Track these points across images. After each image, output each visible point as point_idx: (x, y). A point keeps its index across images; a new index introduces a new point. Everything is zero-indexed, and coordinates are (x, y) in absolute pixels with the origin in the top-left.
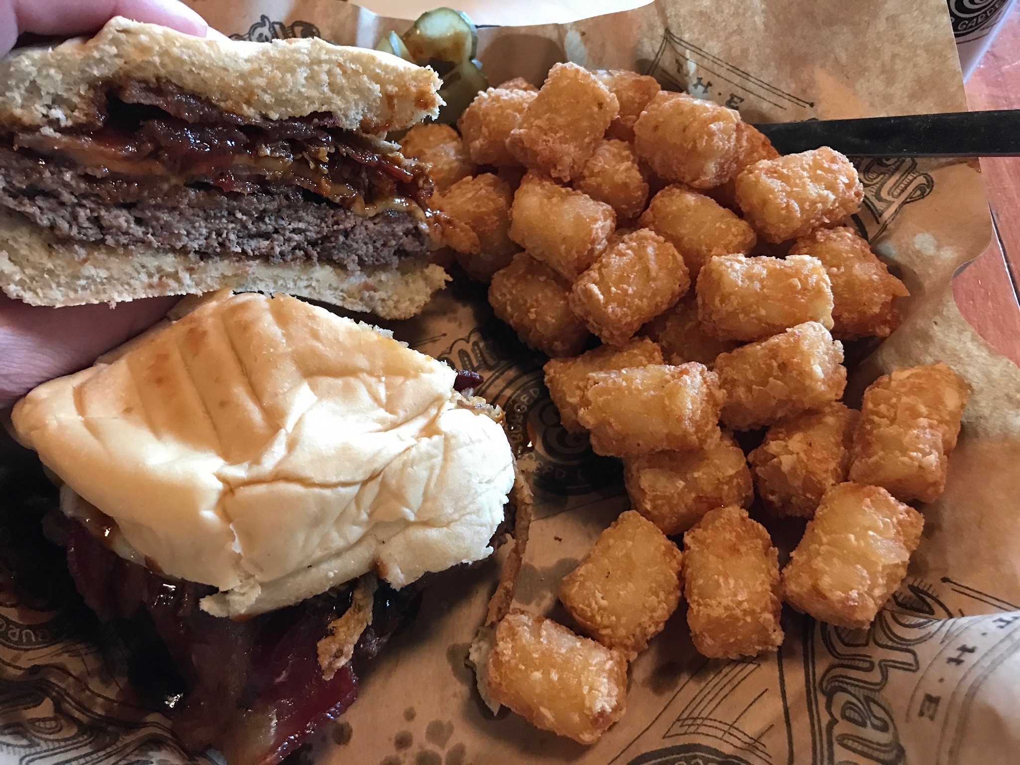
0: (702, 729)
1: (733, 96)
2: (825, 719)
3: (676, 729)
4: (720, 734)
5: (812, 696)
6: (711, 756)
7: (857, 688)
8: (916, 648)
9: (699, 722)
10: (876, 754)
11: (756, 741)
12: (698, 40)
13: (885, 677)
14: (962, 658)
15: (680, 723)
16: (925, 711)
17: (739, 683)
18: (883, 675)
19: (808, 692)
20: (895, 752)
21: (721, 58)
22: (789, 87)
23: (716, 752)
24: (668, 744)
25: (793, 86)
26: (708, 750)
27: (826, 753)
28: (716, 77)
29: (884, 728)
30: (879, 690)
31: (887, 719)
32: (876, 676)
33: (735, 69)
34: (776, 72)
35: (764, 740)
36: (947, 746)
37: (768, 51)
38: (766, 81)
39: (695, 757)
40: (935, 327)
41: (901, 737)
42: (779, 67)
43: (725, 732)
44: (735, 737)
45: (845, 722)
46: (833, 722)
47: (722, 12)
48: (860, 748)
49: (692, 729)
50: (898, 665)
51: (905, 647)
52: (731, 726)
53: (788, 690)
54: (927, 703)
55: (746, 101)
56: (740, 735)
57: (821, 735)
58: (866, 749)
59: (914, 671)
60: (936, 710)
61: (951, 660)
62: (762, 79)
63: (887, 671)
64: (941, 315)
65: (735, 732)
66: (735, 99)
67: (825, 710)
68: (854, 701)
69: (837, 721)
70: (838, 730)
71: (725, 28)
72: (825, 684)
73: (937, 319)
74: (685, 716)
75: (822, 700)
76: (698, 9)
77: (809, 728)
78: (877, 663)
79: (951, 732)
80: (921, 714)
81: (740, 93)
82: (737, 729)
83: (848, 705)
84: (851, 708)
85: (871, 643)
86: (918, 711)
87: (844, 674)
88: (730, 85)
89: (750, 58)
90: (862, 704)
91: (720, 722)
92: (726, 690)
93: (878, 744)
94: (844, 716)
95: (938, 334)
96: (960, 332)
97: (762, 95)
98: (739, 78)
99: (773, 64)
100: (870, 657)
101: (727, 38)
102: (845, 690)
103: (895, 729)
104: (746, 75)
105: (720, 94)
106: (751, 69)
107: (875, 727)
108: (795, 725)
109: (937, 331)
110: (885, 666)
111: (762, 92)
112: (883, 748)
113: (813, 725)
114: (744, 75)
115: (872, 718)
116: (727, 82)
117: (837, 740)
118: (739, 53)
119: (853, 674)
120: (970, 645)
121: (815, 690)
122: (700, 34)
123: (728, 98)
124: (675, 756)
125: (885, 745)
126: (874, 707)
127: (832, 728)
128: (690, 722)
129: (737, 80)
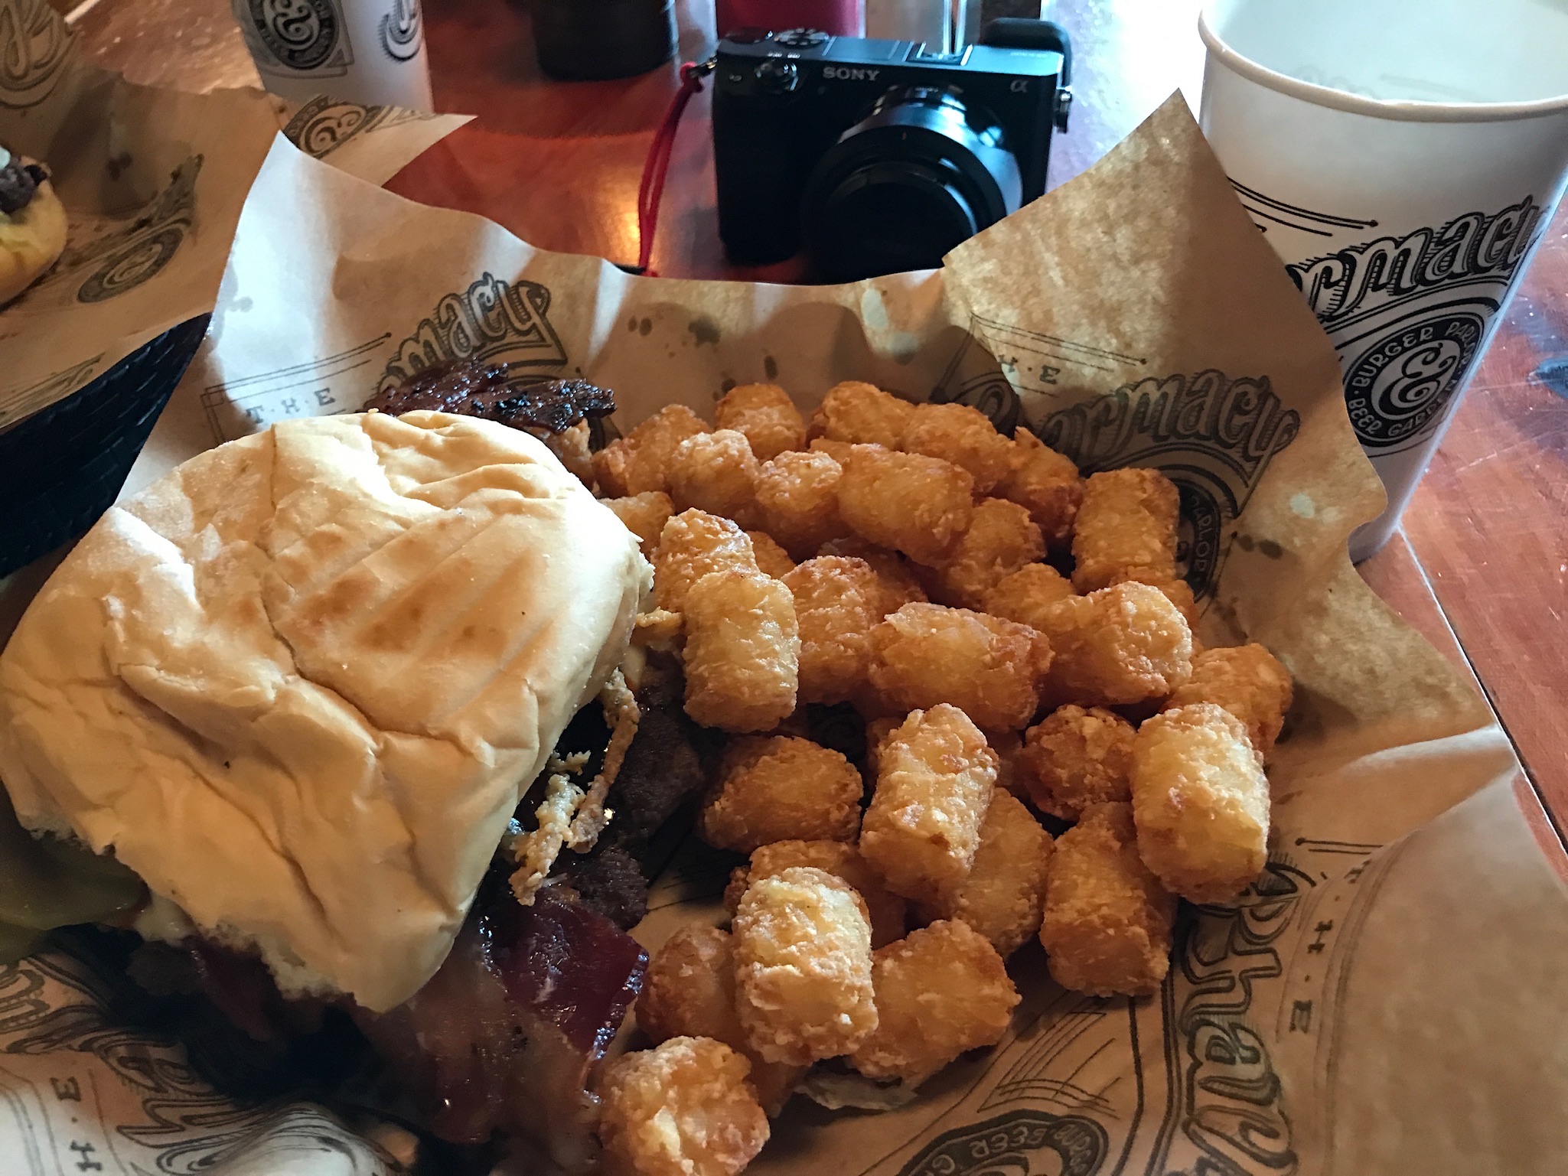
0: (1029, 1093)
1: (1045, 368)
2: (1186, 1062)
3: (996, 1099)
4: (1050, 1094)
5: (1171, 1040)
6: (1037, 1122)
7: (1221, 1016)
8: (1275, 945)
9: (1023, 1085)
10: (1247, 1094)
11: (1097, 1097)
12: (988, 311)
13: (1248, 992)
14: (1322, 941)
15: (1000, 1091)
16: (1296, 1023)
17: (1077, 1036)
18: (1246, 992)
19: (1167, 1035)
20: (1269, 1085)
21: (1022, 327)
22: (1110, 344)
23: (1045, 1116)
24: (984, 1117)
25: (1114, 341)
26: (1035, 1115)
27: (1185, 1100)
28: (1021, 351)
29: (1255, 1059)
30: (1244, 1012)
31: (1257, 1045)
32: (1237, 996)
33: (1041, 336)
34: (1090, 330)
35: (1107, 1095)
36: (1324, 1062)
37: (1075, 308)
38: (1082, 343)
39: (1017, 1126)
40: (1330, 596)
41: (1274, 1065)
42: (1093, 324)
43: (1057, 1091)
44: (1070, 1095)
45: (1211, 1062)
46: (1197, 1065)
47: (1010, 273)
48: (1227, 1089)
49: (1016, 1094)
50: (1261, 973)
51: (1263, 947)
52: (1065, 1084)
53: (1141, 1038)
54: (1298, 1011)
55: (1063, 370)
56: (1076, 1093)
57: (1180, 1080)
58: (1235, 1090)
59: (1277, 975)
60: (1309, 1018)
61: (1312, 948)
62: (1075, 341)
63: (1250, 984)
64: (1335, 578)
65: (1070, 1091)
66: (1050, 371)
67: (1188, 1056)
68: (1219, 1033)
69: (1201, 1064)
70: (1201, 1074)
71: (1018, 291)
72: (1185, 1021)
73: (1332, 585)
74: (1007, 1081)
75: (1183, 1041)
76: (980, 276)
77: (1165, 1075)
78: (1237, 977)
79: (1328, 1044)
80: (1293, 1028)
81: (1053, 363)
82: (1073, 1086)
83: (1215, 1041)
84: (1218, 1045)
85: (1230, 954)
86: (1288, 1025)
87: (1204, 1002)
88: (1040, 356)
89: (1055, 321)
90: (1228, 1035)
91: (1052, 1081)
92: (1061, 1045)
93: (1250, 1081)
94: (1209, 1057)
95: (1334, 603)
96: (1360, 598)
97: (1080, 360)
98: (1047, 345)
99: (1085, 321)
100: (1230, 971)
101: (1023, 302)
102: (1210, 1024)
103: (1268, 1056)
104: (1057, 341)
105: (1030, 369)
106: (1061, 332)
107: (1244, 1060)
108: (1147, 1074)
109: (1333, 601)
110: (1247, 977)
111: (1081, 357)
112: (1255, 1085)
113: (1170, 1072)
114: (1053, 341)
115: (1241, 1049)
116: (1034, 354)
117: (1199, 1083)
118: (1041, 316)
119: (1215, 999)
120: (1326, 922)
121: (1175, 1031)
122: (990, 304)
123: (1041, 372)
124: (992, 1130)
125: (1258, 1081)
126: (1241, 1034)
127: (1195, 1072)
128: (1012, 1087)
129: (1046, 348)
